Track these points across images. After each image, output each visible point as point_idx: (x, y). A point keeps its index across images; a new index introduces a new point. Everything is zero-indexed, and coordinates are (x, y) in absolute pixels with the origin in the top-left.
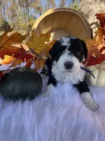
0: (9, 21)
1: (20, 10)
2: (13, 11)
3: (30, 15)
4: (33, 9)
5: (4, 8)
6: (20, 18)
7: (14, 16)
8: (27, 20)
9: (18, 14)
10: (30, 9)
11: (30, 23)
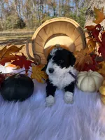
0: (24, 18)
1: (34, 7)
2: (28, 9)
3: (44, 11)
4: (47, 6)
5: (19, 6)
6: (35, 15)
7: (28, 13)
8: (41, 16)
9: (32, 11)
10: (44, 5)
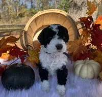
8: (18, 8)
11: (21, 12)
